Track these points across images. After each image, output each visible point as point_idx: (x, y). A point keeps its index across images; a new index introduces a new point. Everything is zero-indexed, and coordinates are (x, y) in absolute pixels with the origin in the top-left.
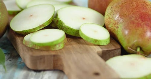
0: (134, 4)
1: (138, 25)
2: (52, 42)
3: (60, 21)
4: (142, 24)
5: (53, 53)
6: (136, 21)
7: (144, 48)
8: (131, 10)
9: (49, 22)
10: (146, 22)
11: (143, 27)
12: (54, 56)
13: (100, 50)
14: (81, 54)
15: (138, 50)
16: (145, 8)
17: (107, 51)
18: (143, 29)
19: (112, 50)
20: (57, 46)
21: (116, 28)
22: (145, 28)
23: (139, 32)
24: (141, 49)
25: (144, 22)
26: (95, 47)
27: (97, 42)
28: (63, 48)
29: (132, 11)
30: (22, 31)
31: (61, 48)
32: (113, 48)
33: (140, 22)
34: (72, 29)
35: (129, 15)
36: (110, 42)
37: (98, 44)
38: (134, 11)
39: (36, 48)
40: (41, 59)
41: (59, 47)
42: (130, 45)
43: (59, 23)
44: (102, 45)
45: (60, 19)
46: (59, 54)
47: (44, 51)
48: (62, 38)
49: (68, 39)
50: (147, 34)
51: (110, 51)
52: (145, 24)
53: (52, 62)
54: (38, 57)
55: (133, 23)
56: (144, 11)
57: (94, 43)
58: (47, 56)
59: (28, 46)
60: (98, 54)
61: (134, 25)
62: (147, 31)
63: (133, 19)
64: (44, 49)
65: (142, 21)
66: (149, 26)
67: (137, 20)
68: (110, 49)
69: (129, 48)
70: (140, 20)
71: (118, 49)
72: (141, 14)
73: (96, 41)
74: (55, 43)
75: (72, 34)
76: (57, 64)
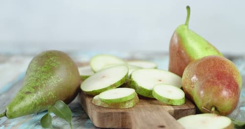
0: (212, 63)
1: (214, 83)
2: (121, 99)
3: (134, 81)
4: (218, 82)
5: (121, 111)
6: (212, 80)
7: (219, 108)
8: (207, 69)
9: (121, 82)
10: (223, 80)
11: (219, 85)
12: (123, 113)
13: (172, 109)
14: (151, 112)
15: (213, 109)
16: (223, 67)
17: (180, 110)
18: (218, 87)
19: (185, 110)
20: (127, 104)
21: (192, 89)
22: (221, 86)
23: (213, 90)
24: (216, 109)
25: (220, 81)
26: (167, 107)
27: (170, 102)
28: (133, 107)
29: (209, 70)
30: (93, 91)
31: (130, 106)
32: (187, 108)
33: (216, 80)
34: (145, 89)
35: (205, 74)
36: (185, 103)
37: (171, 104)
38: (211, 70)
39: (105, 106)
40: (108, 116)
41: (129, 105)
42: (205, 104)
43: (132, 84)
44: (175, 105)
45: (133, 80)
46: (128, 111)
47: (112, 109)
48: (131, 95)
49: (141, 100)
50: (222, 93)
51: (183, 110)
52: (221, 82)
53: (121, 120)
54: (105, 114)
55: (209, 81)
56: (221, 70)
57: (167, 103)
58: (115, 113)
59: (97, 104)
60: (170, 113)
61: (210, 83)
62: (222, 90)
63: (209, 78)
64: (113, 107)
65: (218, 79)
66: (225, 85)
67: (213, 78)
68: (183, 108)
69: (203, 107)
70: (216, 78)
71: (192, 109)
72: (218, 73)
73: (169, 100)
74: (124, 100)
75: (145, 95)
76: (125, 123)
